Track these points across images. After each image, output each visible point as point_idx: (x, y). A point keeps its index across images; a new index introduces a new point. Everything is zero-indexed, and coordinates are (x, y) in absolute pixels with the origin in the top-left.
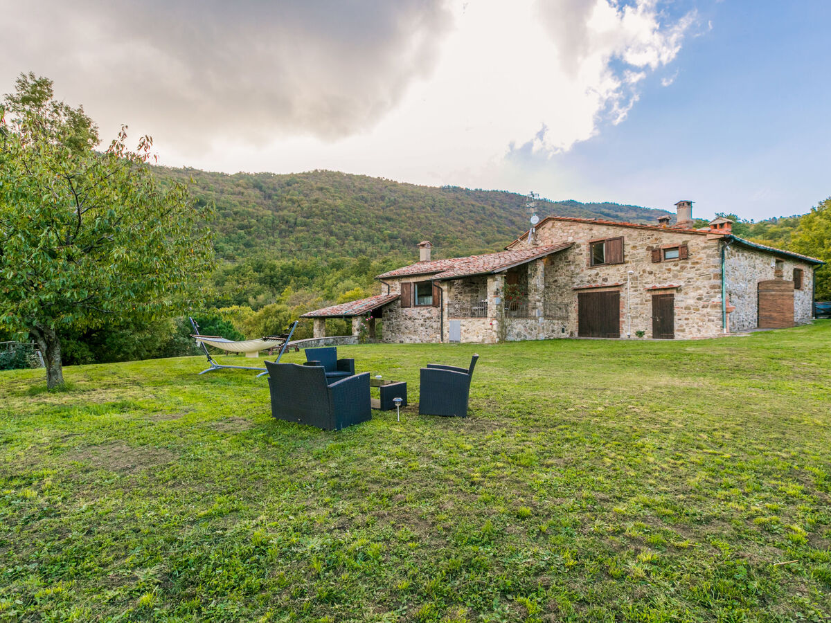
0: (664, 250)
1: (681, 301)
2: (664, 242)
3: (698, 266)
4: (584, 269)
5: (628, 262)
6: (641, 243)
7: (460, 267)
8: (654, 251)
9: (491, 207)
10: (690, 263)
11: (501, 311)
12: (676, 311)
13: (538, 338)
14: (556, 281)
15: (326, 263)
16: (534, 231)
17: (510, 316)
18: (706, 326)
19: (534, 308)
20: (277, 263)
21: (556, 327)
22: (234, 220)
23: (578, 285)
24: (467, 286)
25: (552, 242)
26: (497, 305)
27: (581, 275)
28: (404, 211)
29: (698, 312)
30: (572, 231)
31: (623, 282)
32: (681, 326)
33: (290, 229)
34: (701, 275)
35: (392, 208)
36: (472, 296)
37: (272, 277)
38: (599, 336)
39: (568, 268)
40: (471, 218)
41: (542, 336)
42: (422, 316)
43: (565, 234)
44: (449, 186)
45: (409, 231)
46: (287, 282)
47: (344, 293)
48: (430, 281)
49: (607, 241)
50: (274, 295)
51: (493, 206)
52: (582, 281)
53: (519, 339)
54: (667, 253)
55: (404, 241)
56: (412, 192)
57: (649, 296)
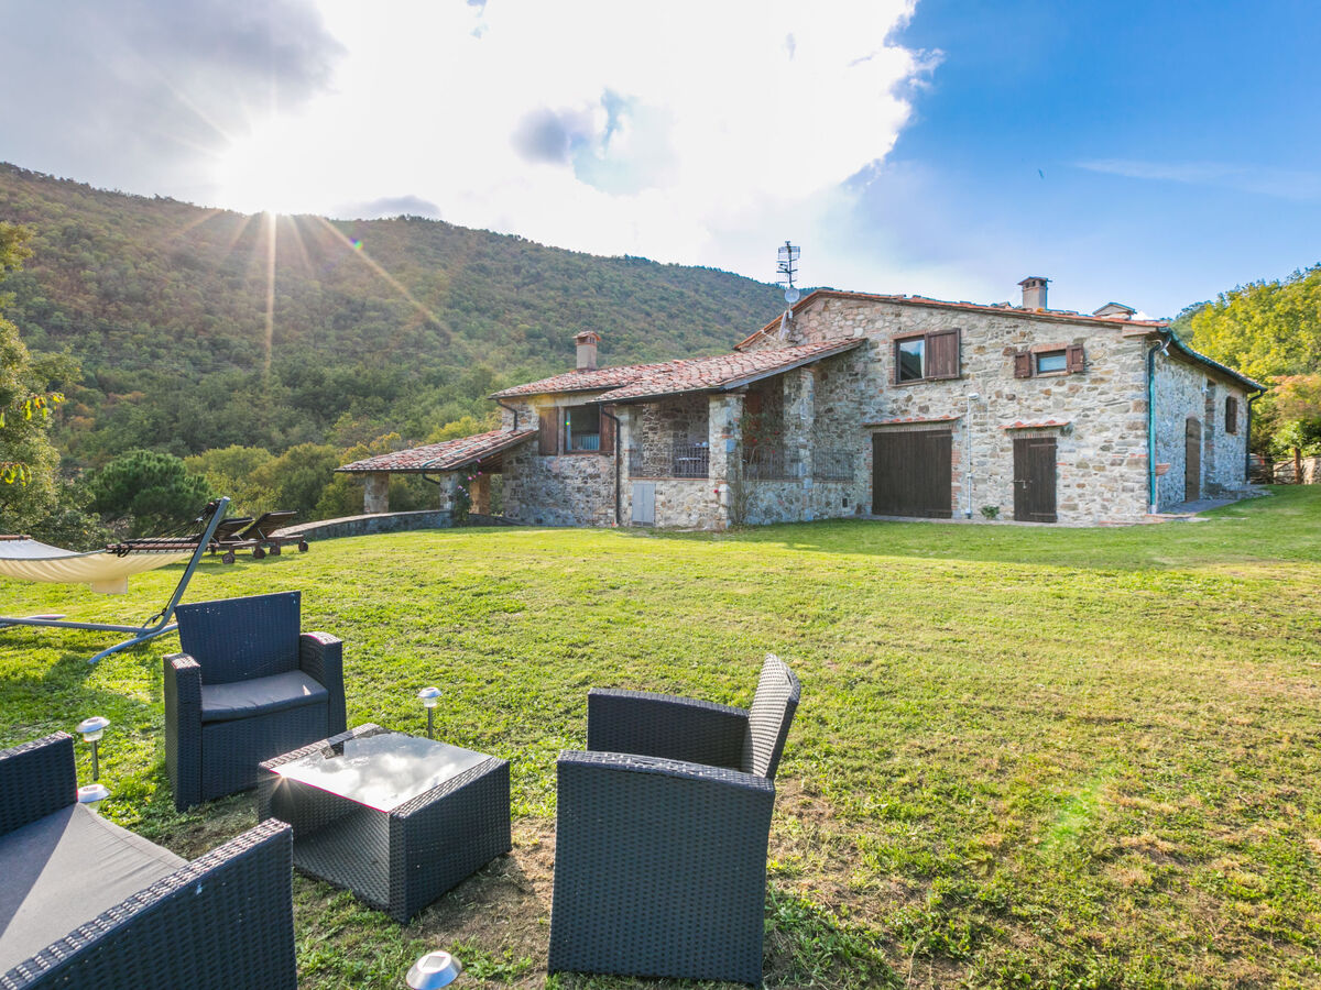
0: (1038, 354)
1: (1070, 451)
2: (1038, 340)
3: (1103, 386)
4: (884, 388)
5: (968, 377)
6: (993, 342)
7: (652, 380)
8: (1018, 357)
9: (693, 294)
10: (1088, 381)
11: (735, 466)
12: (1060, 470)
13: (802, 519)
14: (830, 410)
15: (416, 375)
16: (791, 316)
17: (753, 476)
18: (1117, 500)
19: (793, 461)
20: (327, 371)
21: (833, 496)
22: (250, 294)
23: (872, 418)
24: (666, 416)
25: (824, 338)
26: (729, 454)
27: (878, 399)
28: (552, 293)
29: (1102, 473)
30: (861, 317)
31: (959, 415)
32: (1070, 498)
33: (354, 315)
34: (1111, 403)
35: (532, 286)
36: (675, 436)
37: (316, 396)
38: (911, 515)
39: (854, 385)
40: (662, 309)
41: (808, 514)
42: (580, 472)
43: (850, 323)
44: (626, 256)
45: (562, 326)
46: (345, 406)
47: (443, 426)
48: (596, 404)
49: (930, 336)
50: (320, 428)
51: (696, 291)
52: (879, 411)
53: (768, 521)
54: (1042, 360)
55: (552, 343)
56: (567, 263)
57: (1007, 441)
